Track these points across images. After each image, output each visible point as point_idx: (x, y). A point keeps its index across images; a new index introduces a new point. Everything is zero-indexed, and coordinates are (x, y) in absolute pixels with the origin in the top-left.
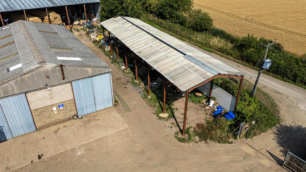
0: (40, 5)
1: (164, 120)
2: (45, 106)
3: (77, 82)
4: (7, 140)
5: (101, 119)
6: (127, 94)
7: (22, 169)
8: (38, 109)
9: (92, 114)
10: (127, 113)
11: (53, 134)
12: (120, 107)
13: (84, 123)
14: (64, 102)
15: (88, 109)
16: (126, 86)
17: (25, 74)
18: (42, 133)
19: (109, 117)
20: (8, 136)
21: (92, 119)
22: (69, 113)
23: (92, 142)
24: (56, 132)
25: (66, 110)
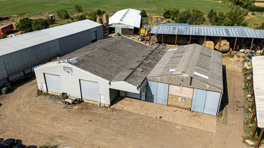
0: (218, 34)
1: (246, 145)
2: (176, 95)
3: (198, 90)
4: (153, 102)
5: (203, 118)
6: (234, 114)
7: (151, 117)
8: (172, 95)
9: (199, 113)
10: (222, 125)
11: (173, 111)
12: (221, 119)
13: (191, 115)
14: (186, 98)
15: (198, 109)
16: (238, 109)
17: (172, 75)
18: (169, 108)
19: (209, 120)
20: (155, 101)
21: (197, 115)
22: (186, 105)
23: (188, 127)
24: (175, 111)
25: (185, 103)
